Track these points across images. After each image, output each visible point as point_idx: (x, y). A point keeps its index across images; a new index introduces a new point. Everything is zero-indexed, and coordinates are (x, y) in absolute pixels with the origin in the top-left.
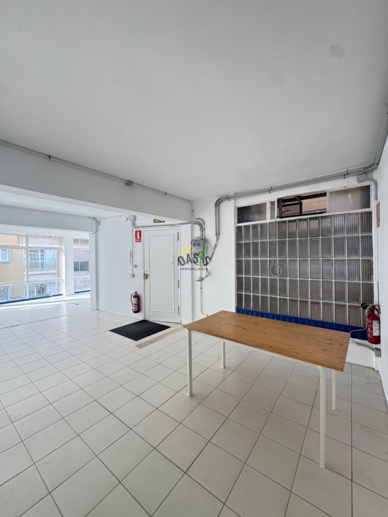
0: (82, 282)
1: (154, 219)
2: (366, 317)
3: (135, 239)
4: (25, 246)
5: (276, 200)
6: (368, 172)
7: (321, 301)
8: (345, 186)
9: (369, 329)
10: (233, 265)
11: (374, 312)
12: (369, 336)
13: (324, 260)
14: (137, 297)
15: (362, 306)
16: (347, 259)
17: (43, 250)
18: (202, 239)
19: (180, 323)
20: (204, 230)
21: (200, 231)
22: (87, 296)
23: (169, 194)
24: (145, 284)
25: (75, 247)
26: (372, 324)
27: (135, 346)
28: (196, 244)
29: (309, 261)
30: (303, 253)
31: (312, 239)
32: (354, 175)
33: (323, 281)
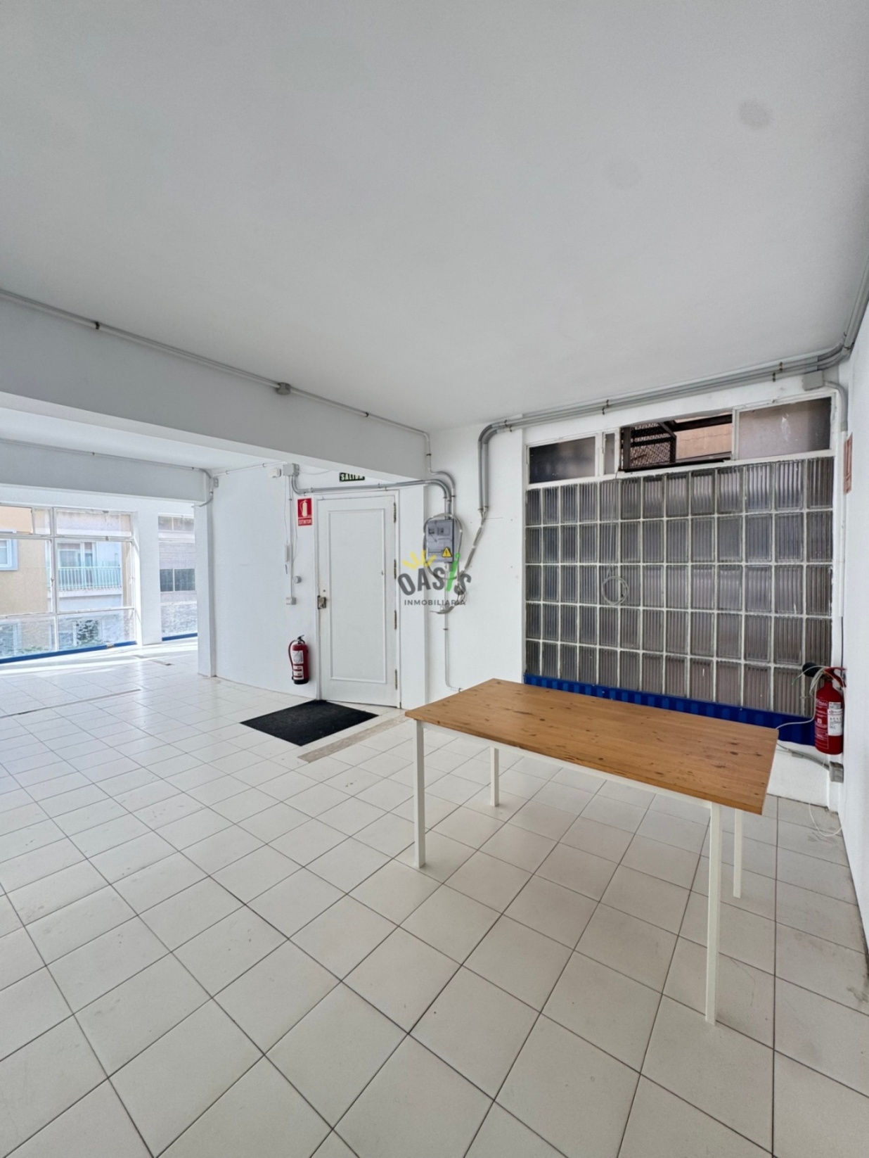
0: (178, 614)
1: (342, 473)
2: (813, 694)
3: (297, 518)
4: (49, 533)
5: (618, 430)
6: (827, 366)
7: (715, 659)
8: (775, 398)
9: (819, 721)
10: (517, 577)
11: (831, 683)
12: (819, 736)
13: (723, 566)
14: (302, 648)
15: (804, 670)
16: (776, 564)
17: (91, 544)
18: (450, 518)
19: (399, 707)
20: (452, 498)
21: (444, 500)
22: (191, 646)
23: (374, 416)
24: (321, 620)
25: (162, 535)
26: (825, 709)
27: (299, 757)
28: (436, 531)
29: (690, 569)
30: (676, 551)
31: (696, 519)
32: (797, 372)
33: (718, 614)
